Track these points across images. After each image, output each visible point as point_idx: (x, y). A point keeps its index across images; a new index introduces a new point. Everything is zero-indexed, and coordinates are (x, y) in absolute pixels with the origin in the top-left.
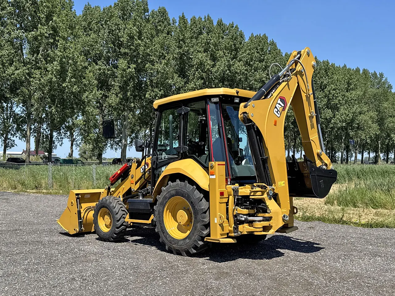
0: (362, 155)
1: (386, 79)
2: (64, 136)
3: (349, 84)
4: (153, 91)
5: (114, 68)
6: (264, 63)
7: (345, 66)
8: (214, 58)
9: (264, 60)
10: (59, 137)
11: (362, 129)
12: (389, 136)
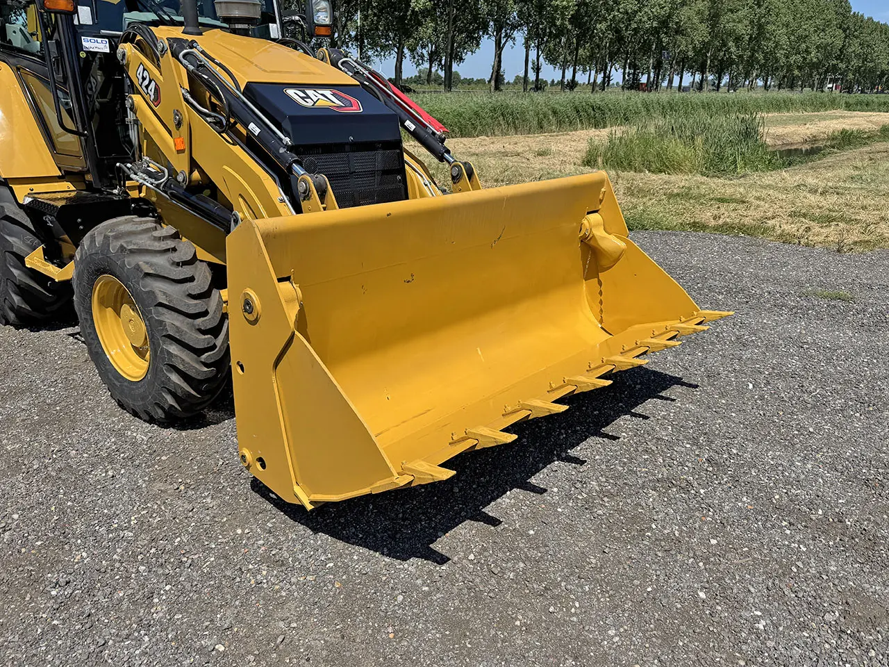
0: (680, 78)
11: (684, 32)
12: (724, 44)
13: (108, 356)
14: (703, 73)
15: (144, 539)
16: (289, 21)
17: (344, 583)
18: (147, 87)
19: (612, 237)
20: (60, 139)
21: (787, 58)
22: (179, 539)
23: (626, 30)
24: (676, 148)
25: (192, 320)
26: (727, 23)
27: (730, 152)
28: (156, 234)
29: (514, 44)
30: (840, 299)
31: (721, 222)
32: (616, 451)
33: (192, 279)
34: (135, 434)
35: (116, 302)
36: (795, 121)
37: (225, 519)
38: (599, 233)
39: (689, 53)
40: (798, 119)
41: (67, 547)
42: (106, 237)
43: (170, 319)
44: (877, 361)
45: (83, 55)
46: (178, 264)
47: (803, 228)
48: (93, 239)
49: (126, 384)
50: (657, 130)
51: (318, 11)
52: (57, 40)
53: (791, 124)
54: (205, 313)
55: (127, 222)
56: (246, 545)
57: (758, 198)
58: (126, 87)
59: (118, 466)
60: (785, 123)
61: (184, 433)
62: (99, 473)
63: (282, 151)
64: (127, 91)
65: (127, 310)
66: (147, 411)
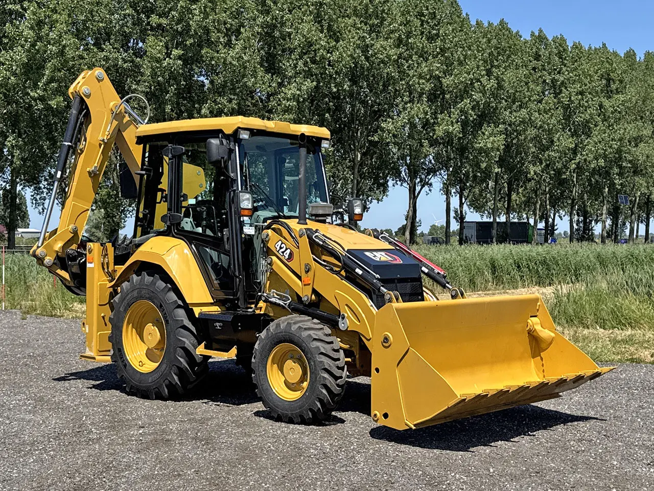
0: (646, 225)
2: (47, 194)
4: (215, 101)
5: (137, 57)
6: (439, 43)
9: (437, 35)
10: (38, 197)
11: (644, 172)
18: (283, 252)
19: (546, 331)
25: (334, 362)
29: (430, 190)
38: (538, 328)
43: (325, 360)
45: (243, 236)
49: (286, 404)
63: (375, 281)
65: (289, 364)
66: (301, 416)
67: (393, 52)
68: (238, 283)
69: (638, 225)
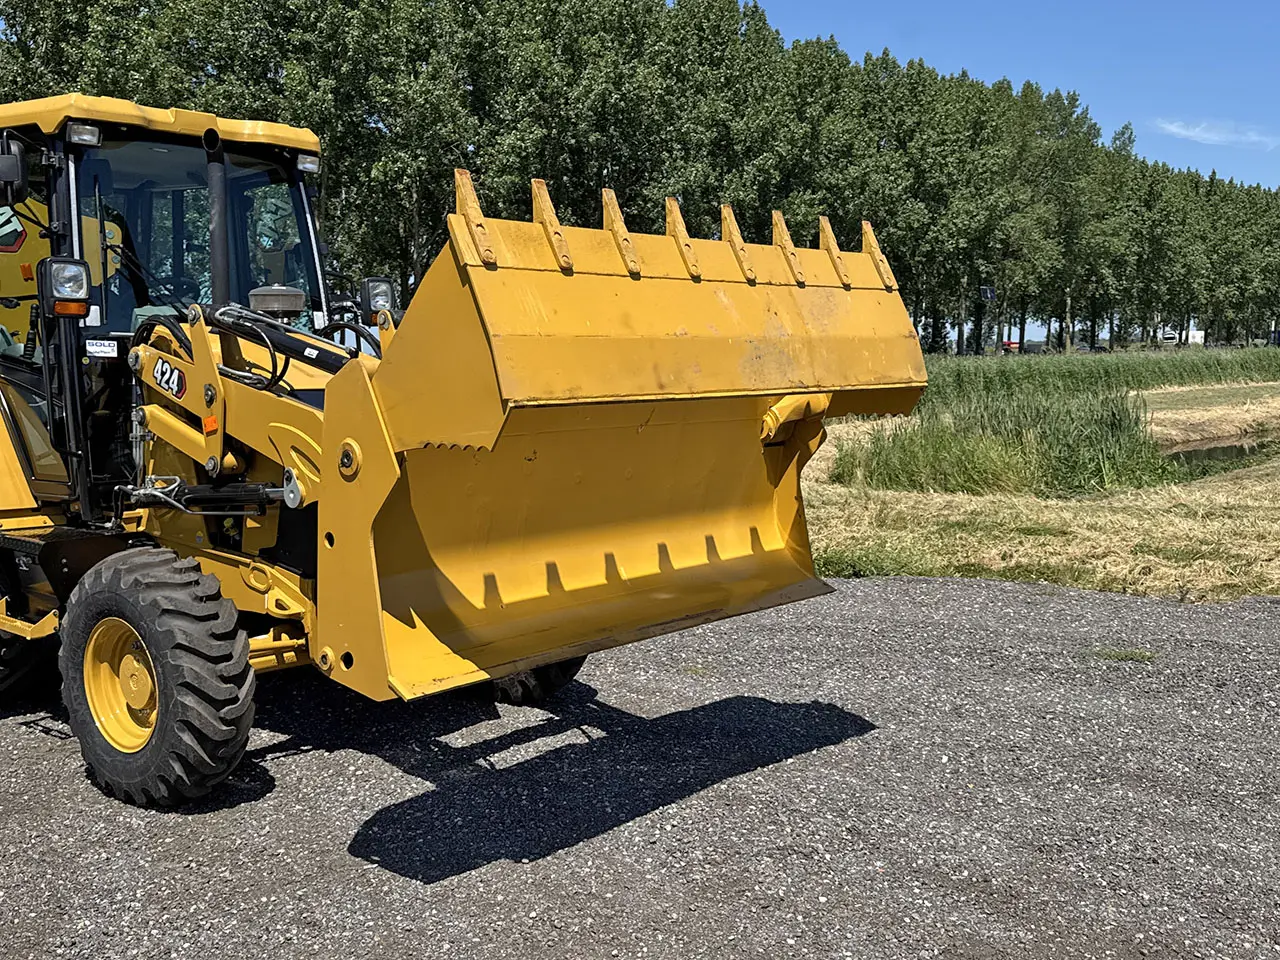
0: (1020, 329)
1: (1085, 112)
3: (978, 126)
7: (964, 74)
8: (574, 58)
9: (721, 59)
11: (1017, 254)
12: (1093, 271)
13: (98, 724)
14: (1061, 320)
15: (152, 910)
16: (338, 308)
17: (386, 938)
18: (167, 382)
20: (43, 462)
21: (1211, 290)
22: (195, 906)
23: (913, 255)
24: (990, 451)
25: (213, 665)
26: (1091, 235)
27: (1087, 455)
28: (177, 565)
30: (1132, 659)
31: (1013, 563)
32: (735, 823)
33: (215, 617)
34: (128, 820)
35: (114, 655)
36: (1231, 398)
37: (247, 889)
39: (1032, 288)
40: (1234, 394)
41: (66, 917)
42: (117, 572)
43: (188, 663)
44: (1143, 732)
45: (85, 361)
46: (201, 599)
47: (1138, 569)
48: (98, 574)
49: (119, 758)
50: (957, 421)
51: (377, 295)
52: (55, 345)
53: (1221, 404)
54: (228, 657)
55: (141, 553)
56: (272, 910)
57: (1091, 527)
58: (134, 396)
59: (113, 849)
60: (1207, 402)
61: (190, 818)
62: (90, 856)
64: (134, 401)
65: (129, 663)
66: (145, 792)
67: (658, 85)
68: (75, 466)
69: (1010, 329)
